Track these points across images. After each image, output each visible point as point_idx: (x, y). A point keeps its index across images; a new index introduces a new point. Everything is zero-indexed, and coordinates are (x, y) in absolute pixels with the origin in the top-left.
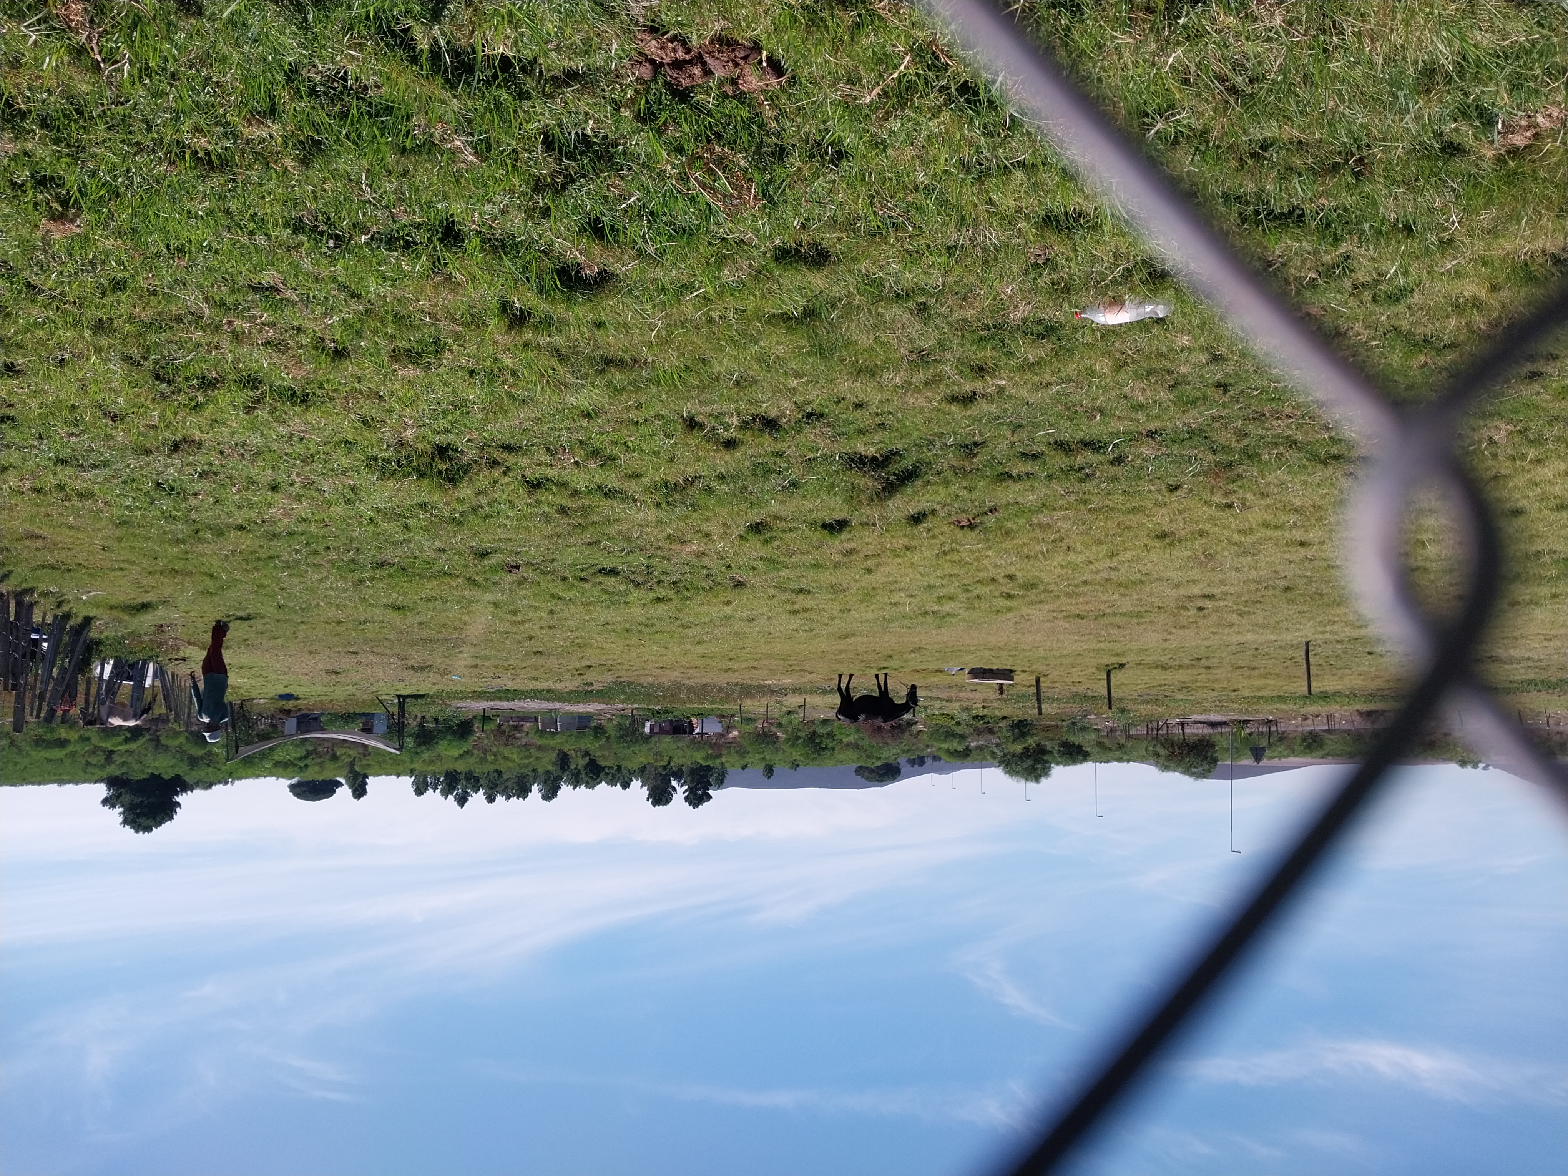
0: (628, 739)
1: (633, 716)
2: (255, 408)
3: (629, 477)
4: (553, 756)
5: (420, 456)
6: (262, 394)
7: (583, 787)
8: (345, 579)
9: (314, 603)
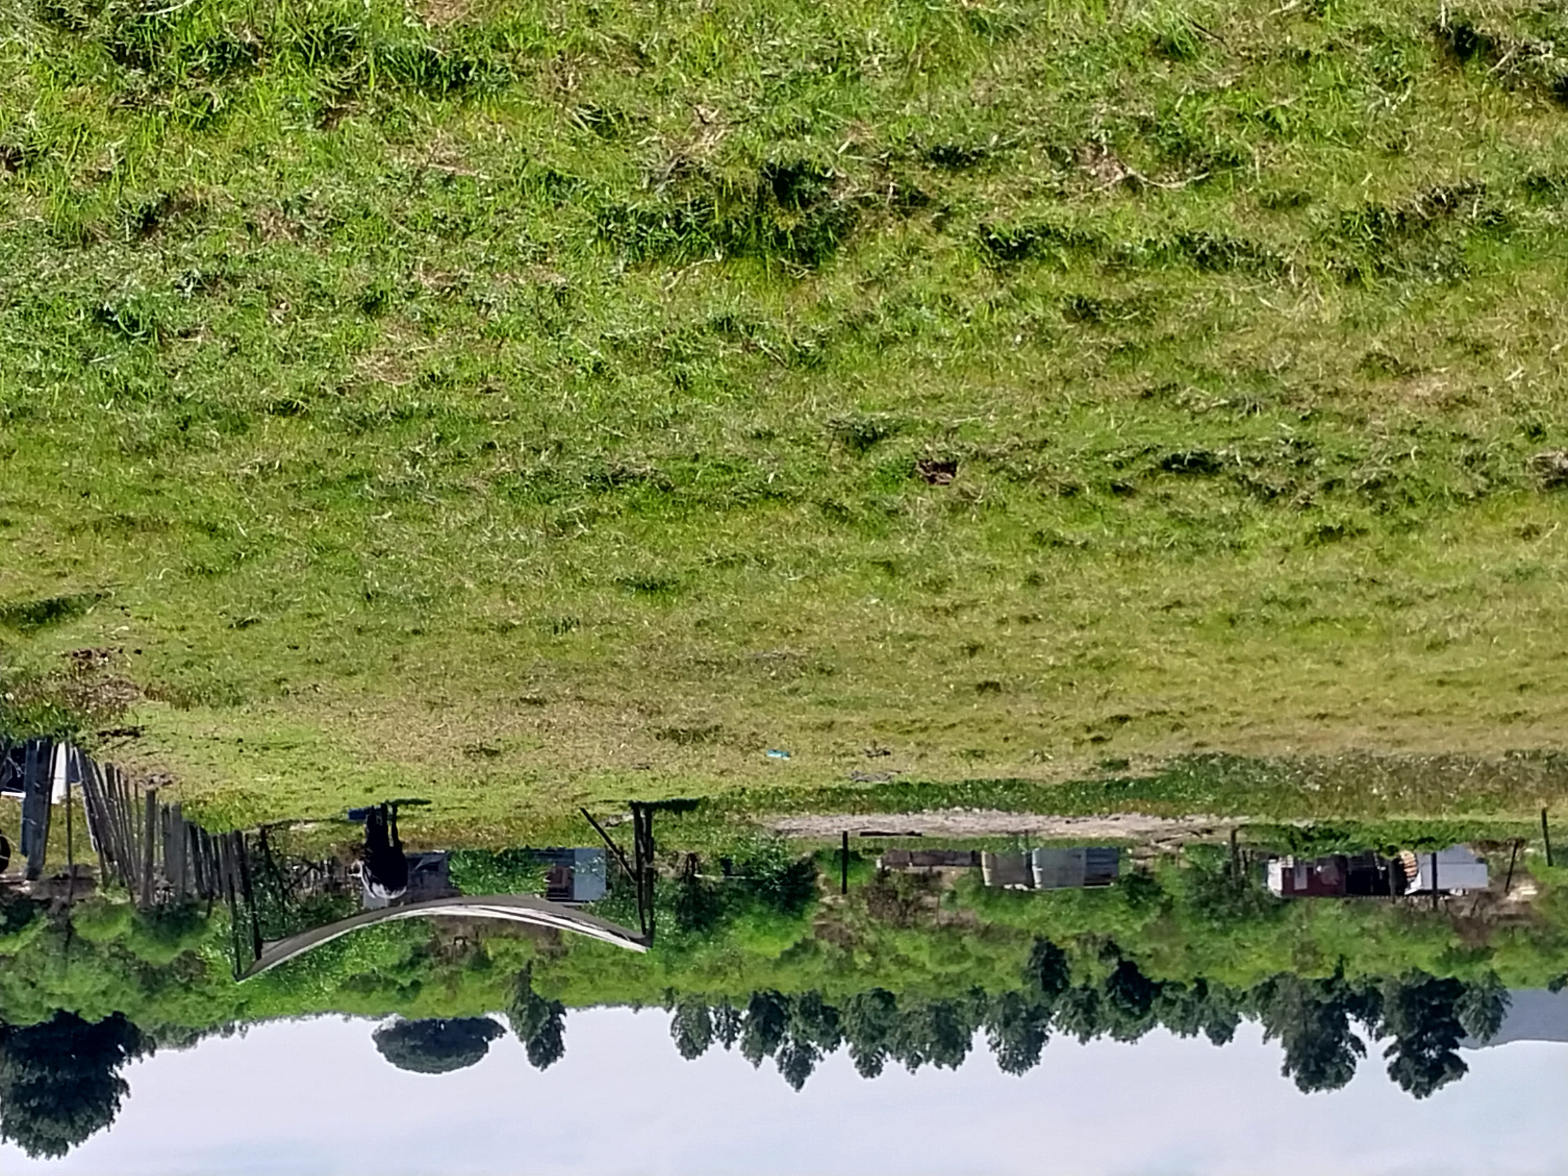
0: (1223, 909)
1: (1235, 847)
2: (340, 112)
3: (1272, 206)
4: (1023, 954)
5: (730, 200)
6: (358, 75)
7: (1105, 1035)
8: (529, 524)
9: (449, 584)
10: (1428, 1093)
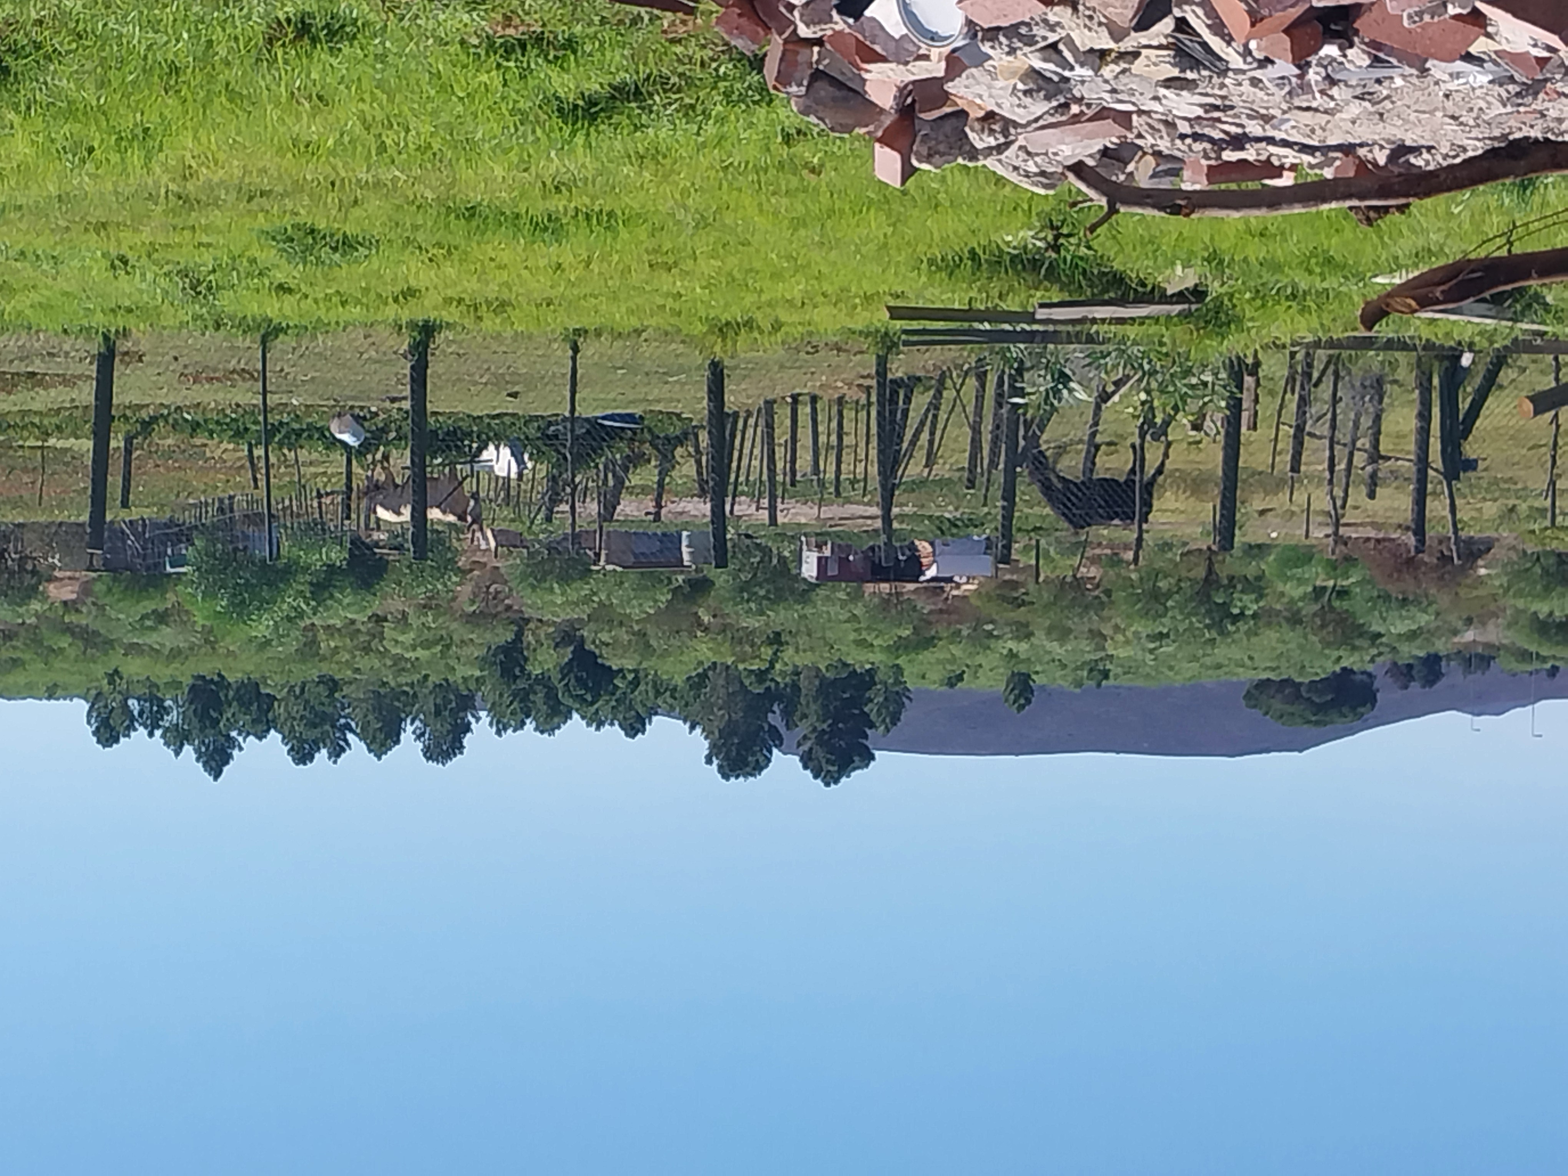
10: (836, 781)
